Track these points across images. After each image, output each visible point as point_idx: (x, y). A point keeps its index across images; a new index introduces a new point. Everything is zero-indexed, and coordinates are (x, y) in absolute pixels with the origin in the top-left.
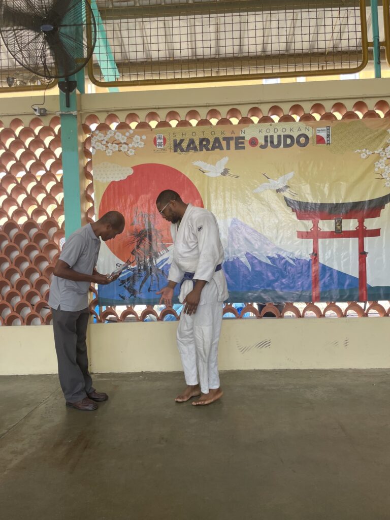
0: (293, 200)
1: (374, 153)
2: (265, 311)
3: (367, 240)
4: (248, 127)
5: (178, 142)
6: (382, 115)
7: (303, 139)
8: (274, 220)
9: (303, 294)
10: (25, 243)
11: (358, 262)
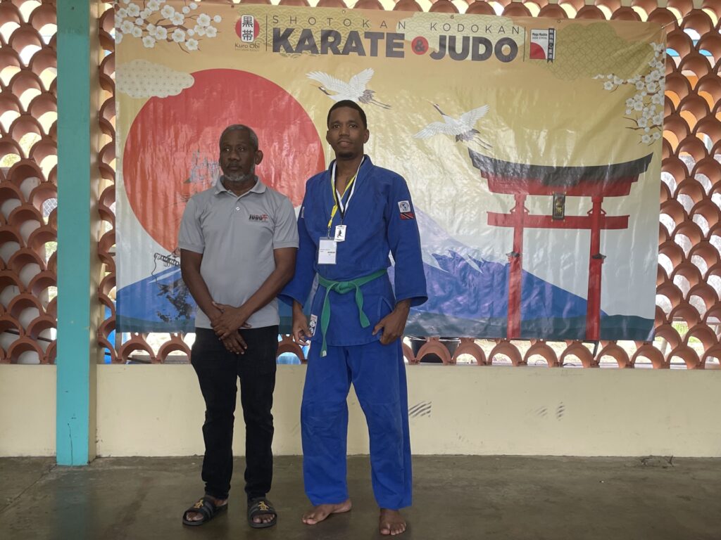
0: (484, 157)
1: (627, 83)
2: (424, 351)
3: (605, 234)
4: (411, 16)
5: (282, 33)
6: (644, 16)
7: (506, 48)
8: (448, 190)
9: (492, 324)
11: (588, 272)
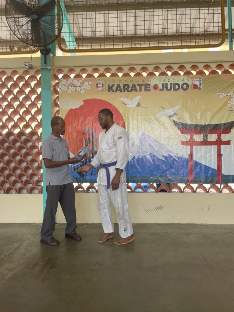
0: (179, 122)
1: (228, 95)
2: (160, 188)
3: (222, 147)
5: (111, 86)
6: (233, 72)
7: (185, 86)
8: (167, 134)
9: (184, 179)
10: (18, 144)
11: (217, 160)
